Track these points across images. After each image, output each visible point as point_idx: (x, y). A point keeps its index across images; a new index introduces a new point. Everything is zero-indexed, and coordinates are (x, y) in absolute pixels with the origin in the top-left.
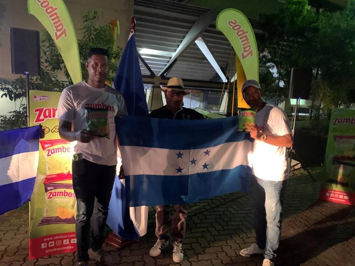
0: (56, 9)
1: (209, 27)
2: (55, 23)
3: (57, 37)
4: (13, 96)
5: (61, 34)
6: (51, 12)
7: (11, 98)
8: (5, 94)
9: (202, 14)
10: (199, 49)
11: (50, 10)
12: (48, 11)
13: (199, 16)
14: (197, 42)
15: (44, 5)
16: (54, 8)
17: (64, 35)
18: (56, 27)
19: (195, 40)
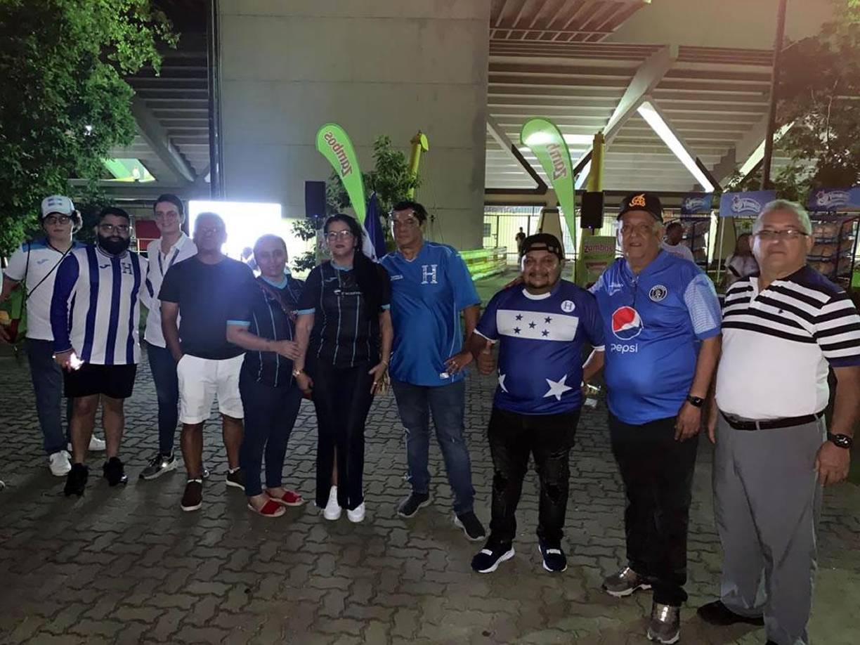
0: (342, 146)
1: (666, 76)
2: (341, 161)
3: (344, 174)
4: (305, 236)
5: (347, 172)
6: (337, 149)
7: (304, 239)
8: (298, 235)
9: (649, 55)
10: (645, 124)
11: (337, 147)
12: (335, 148)
13: (643, 59)
14: (641, 110)
15: (331, 143)
16: (340, 145)
17: (349, 172)
18: (343, 164)
19: (637, 107)
